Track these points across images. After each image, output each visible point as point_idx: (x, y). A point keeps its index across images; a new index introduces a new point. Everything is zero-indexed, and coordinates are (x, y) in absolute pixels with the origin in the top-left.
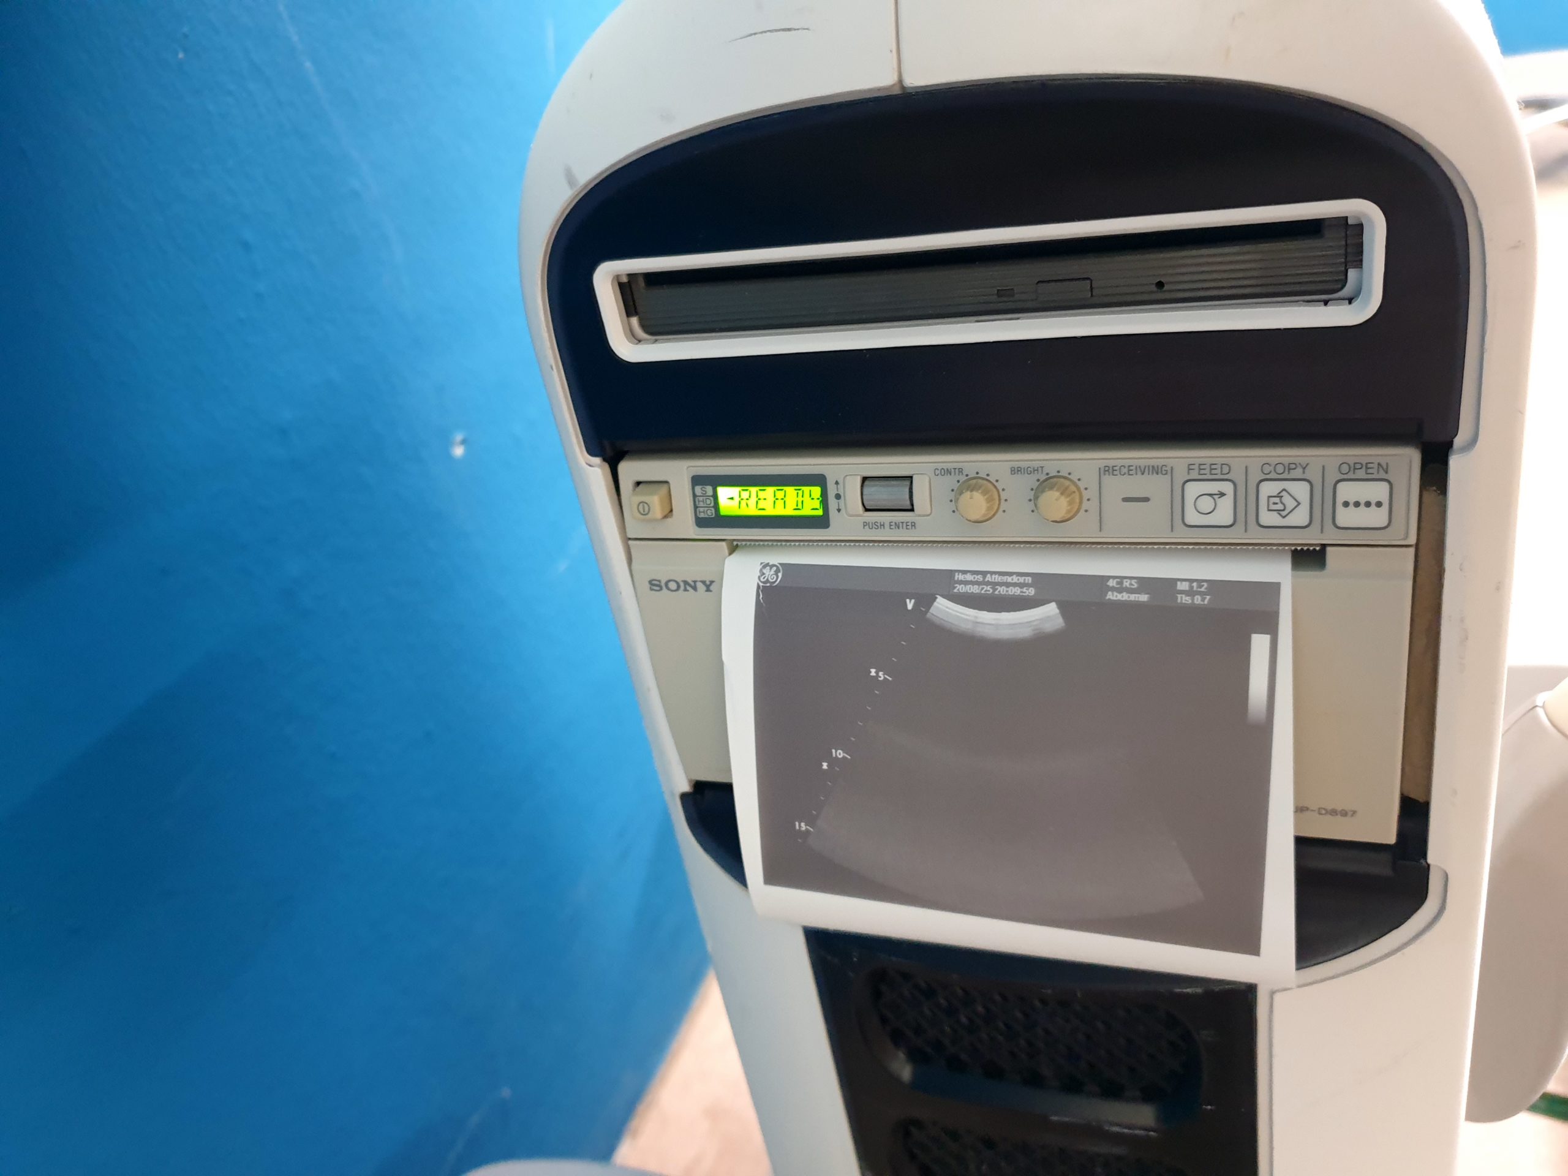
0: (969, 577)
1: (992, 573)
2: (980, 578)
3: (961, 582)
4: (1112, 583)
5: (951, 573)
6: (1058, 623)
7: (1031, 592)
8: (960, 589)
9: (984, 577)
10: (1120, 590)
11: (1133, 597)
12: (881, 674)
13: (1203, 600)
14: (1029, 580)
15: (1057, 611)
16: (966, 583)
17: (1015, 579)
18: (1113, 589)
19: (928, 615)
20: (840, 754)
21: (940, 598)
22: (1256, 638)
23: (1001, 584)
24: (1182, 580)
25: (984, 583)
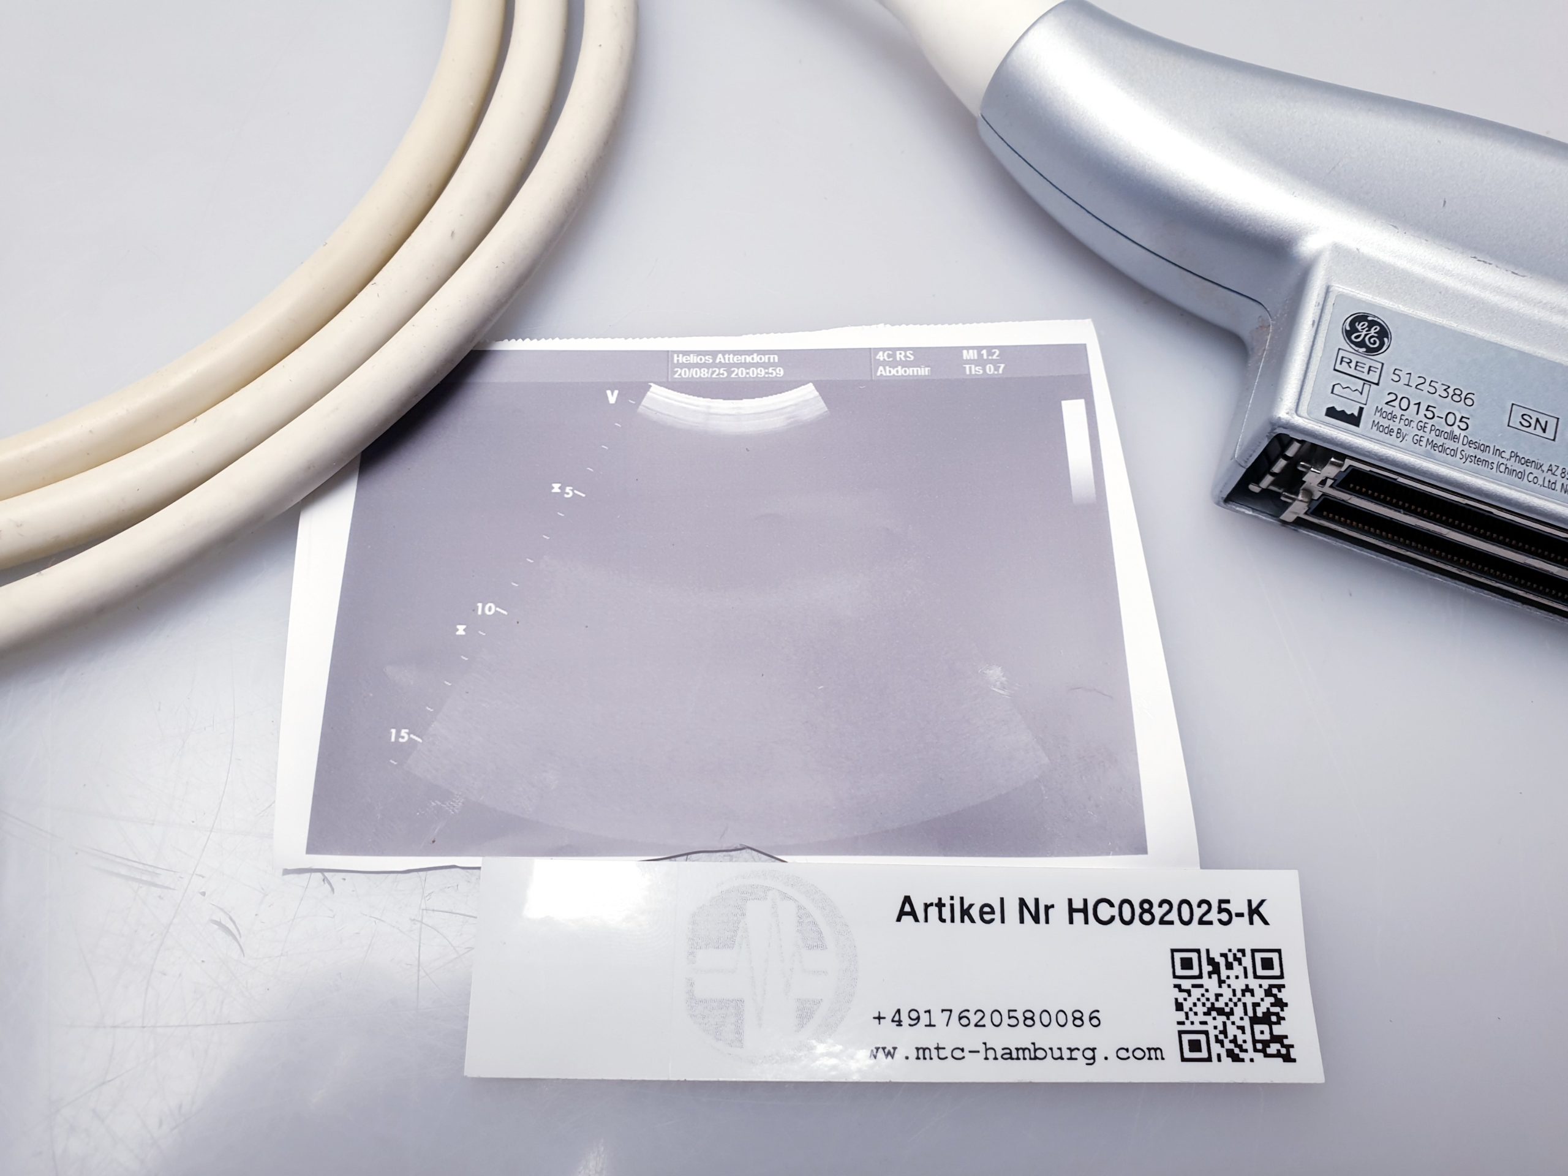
0: (693, 359)
1: (724, 353)
2: (709, 359)
3: (681, 366)
4: (881, 356)
5: (668, 355)
6: (821, 407)
7: (780, 372)
8: (682, 373)
9: (714, 359)
10: (894, 364)
11: (910, 371)
12: (568, 489)
13: (997, 369)
14: (776, 358)
15: (817, 393)
16: (690, 366)
17: (756, 358)
18: (884, 363)
19: (641, 409)
20: (491, 609)
21: (655, 388)
22: (1067, 405)
23: (739, 365)
24: (968, 348)
25: (714, 365)
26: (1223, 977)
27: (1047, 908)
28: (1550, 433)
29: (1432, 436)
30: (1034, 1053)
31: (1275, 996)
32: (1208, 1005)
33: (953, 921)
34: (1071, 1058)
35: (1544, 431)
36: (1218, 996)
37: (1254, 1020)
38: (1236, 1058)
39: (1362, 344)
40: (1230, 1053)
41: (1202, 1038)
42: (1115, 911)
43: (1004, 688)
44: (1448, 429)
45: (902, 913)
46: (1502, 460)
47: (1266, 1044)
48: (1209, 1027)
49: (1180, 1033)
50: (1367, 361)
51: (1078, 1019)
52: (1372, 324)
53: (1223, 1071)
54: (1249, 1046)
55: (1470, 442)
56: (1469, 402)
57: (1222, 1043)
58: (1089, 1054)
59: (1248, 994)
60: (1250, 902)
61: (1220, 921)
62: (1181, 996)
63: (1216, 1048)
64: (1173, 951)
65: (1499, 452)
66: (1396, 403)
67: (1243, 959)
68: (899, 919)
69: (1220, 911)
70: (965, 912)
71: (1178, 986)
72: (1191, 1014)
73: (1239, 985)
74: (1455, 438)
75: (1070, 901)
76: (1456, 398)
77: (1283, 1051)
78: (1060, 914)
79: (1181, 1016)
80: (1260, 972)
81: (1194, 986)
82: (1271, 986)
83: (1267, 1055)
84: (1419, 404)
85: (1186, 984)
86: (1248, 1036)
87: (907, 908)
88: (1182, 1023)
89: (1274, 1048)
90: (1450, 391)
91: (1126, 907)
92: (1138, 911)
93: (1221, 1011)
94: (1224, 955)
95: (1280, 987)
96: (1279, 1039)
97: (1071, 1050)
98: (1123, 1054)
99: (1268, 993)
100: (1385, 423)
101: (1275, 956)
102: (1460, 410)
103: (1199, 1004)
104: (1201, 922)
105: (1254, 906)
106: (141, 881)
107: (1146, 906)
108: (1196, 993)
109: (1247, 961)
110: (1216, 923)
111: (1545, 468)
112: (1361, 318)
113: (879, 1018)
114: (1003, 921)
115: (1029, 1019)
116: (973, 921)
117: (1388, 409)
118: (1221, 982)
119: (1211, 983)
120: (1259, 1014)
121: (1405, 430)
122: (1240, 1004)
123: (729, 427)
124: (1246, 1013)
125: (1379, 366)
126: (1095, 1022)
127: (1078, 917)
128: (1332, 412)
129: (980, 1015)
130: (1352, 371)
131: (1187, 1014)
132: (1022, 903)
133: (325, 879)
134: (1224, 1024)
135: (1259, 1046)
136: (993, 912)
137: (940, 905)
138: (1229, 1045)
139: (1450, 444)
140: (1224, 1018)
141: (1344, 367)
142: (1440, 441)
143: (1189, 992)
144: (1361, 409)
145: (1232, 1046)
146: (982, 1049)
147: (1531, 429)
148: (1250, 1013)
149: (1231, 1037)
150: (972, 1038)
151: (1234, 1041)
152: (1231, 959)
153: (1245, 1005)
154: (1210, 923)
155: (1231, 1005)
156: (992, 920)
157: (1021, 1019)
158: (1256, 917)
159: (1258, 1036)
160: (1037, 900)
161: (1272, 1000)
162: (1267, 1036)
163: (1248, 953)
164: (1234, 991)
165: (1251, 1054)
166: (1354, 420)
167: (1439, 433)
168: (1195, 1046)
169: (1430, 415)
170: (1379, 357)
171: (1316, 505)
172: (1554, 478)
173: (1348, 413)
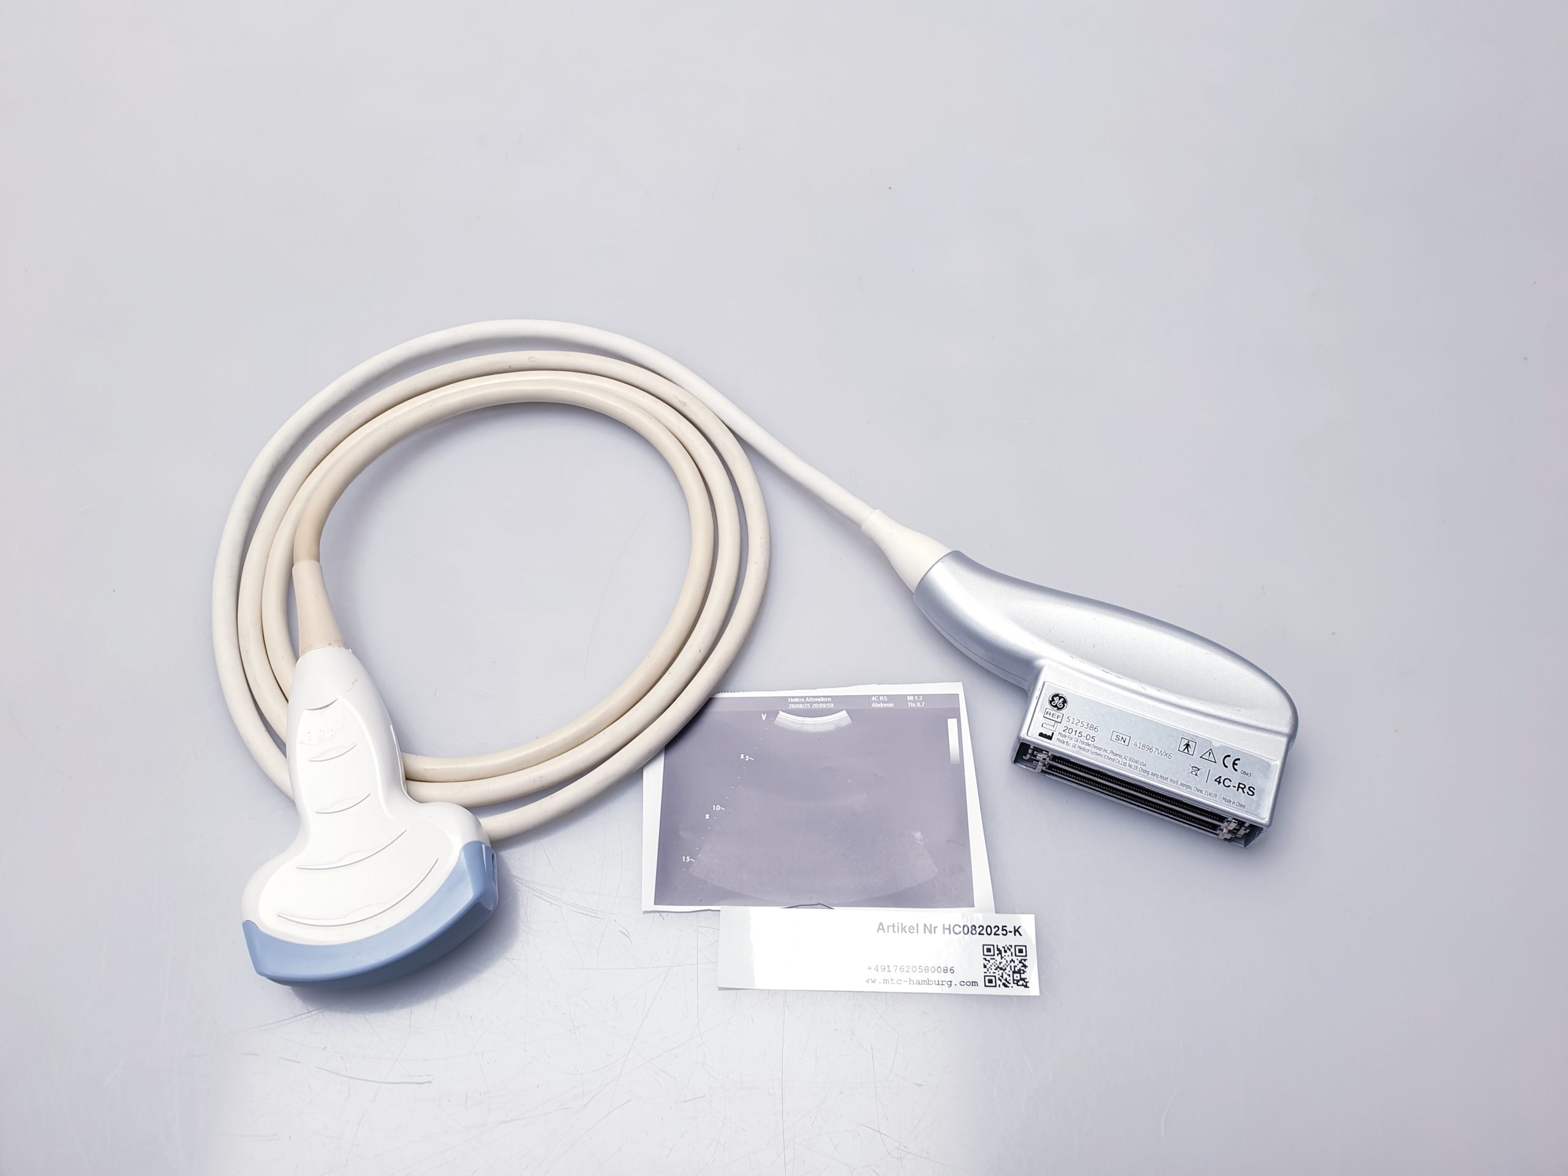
0: (796, 700)
1: (809, 697)
2: (803, 700)
3: (792, 703)
4: (873, 698)
5: (786, 698)
6: (849, 720)
7: (832, 705)
8: (793, 706)
9: (805, 700)
10: (879, 702)
11: (885, 705)
12: (747, 757)
13: (921, 704)
14: (830, 699)
15: (847, 715)
16: (795, 703)
17: (822, 699)
18: (875, 702)
19: (775, 722)
20: (718, 808)
21: (781, 713)
22: (949, 721)
23: (815, 703)
24: (910, 695)
25: (805, 702)
26: (1003, 956)
27: (935, 928)
28: (1126, 743)
29: (1080, 745)
30: (928, 982)
31: (1023, 963)
32: (997, 966)
33: (898, 932)
34: (942, 985)
35: (1124, 742)
36: (1000, 963)
37: (1014, 972)
38: (1006, 986)
39: (1056, 706)
40: (1004, 984)
41: (993, 978)
42: (961, 929)
43: (921, 841)
44: (1087, 741)
45: (879, 929)
46: (1106, 754)
47: (1018, 981)
48: (996, 975)
49: (985, 976)
50: (1058, 713)
51: (945, 971)
52: (1060, 698)
53: (1001, 991)
54: (1011, 982)
55: (1095, 747)
56: (1096, 730)
57: (1001, 980)
58: (949, 983)
59: (1012, 962)
60: (1015, 927)
61: (1003, 934)
62: (986, 963)
63: (998, 982)
64: (983, 945)
65: (1106, 751)
66: (1067, 731)
67: (1011, 949)
68: (878, 931)
69: (1003, 930)
70: (903, 929)
71: (985, 959)
72: (990, 970)
73: (1009, 959)
74: (1089, 745)
75: (944, 925)
76: (1091, 728)
77: (1025, 984)
78: (940, 930)
79: (985, 970)
80: (1018, 954)
81: (991, 959)
82: (1022, 960)
83: (1018, 985)
84: (1076, 731)
85: (988, 958)
86: (1011, 978)
87: (881, 927)
88: (986, 973)
89: (1021, 983)
90: (1089, 726)
91: (966, 928)
92: (970, 929)
93: (1001, 969)
94: (1004, 947)
95: (1025, 960)
96: (1023, 979)
97: (943, 982)
98: (962, 983)
99: (1020, 962)
100: (1062, 739)
101: (1024, 948)
102: (1092, 733)
103: (993, 966)
104: (995, 934)
105: (1016, 928)
106: (592, 916)
107: (973, 928)
108: (992, 961)
109: (1013, 950)
110: (1001, 935)
111: (1123, 757)
112: (1057, 695)
113: (870, 968)
114: (918, 932)
115: (927, 969)
116: (906, 932)
117: (1064, 733)
118: (1002, 958)
119: (998, 958)
120: (1016, 970)
121: (1070, 741)
122: (1009, 966)
123: (811, 729)
124: (1011, 969)
125: (1062, 715)
126: (952, 971)
127: (947, 931)
128: (1041, 735)
129: (908, 968)
130: (1051, 718)
131: (988, 970)
132: (925, 925)
133: (660, 915)
134: (1002, 973)
135: (1015, 982)
136: (914, 929)
137: (893, 926)
138: (1004, 981)
139: (1087, 747)
140: (1002, 971)
141: (1048, 716)
142: (1083, 746)
143: (989, 961)
144: (1053, 733)
145: (1005, 982)
146: (909, 980)
147: (1119, 741)
148: (1013, 969)
149: (1004, 978)
150: (905, 976)
151: (1006, 980)
152: (1006, 949)
153: (1011, 966)
154: (999, 935)
155: (1005, 966)
156: (913, 932)
157: (924, 969)
158: (1017, 933)
159: (1015, 978)
160: (931, 925)
161: (1022, 965)
162: (1019, 978)
163: (1013, 947)
164: (1007, 962)
165: (1012, 984)
166: (1050, 738)
167: (1083, 743)
168: (990, 981)
169: (1080, 735)
170: (1063, 711)
171: (1047, 766)
172: (1126, 761)
173: (1048, 735)
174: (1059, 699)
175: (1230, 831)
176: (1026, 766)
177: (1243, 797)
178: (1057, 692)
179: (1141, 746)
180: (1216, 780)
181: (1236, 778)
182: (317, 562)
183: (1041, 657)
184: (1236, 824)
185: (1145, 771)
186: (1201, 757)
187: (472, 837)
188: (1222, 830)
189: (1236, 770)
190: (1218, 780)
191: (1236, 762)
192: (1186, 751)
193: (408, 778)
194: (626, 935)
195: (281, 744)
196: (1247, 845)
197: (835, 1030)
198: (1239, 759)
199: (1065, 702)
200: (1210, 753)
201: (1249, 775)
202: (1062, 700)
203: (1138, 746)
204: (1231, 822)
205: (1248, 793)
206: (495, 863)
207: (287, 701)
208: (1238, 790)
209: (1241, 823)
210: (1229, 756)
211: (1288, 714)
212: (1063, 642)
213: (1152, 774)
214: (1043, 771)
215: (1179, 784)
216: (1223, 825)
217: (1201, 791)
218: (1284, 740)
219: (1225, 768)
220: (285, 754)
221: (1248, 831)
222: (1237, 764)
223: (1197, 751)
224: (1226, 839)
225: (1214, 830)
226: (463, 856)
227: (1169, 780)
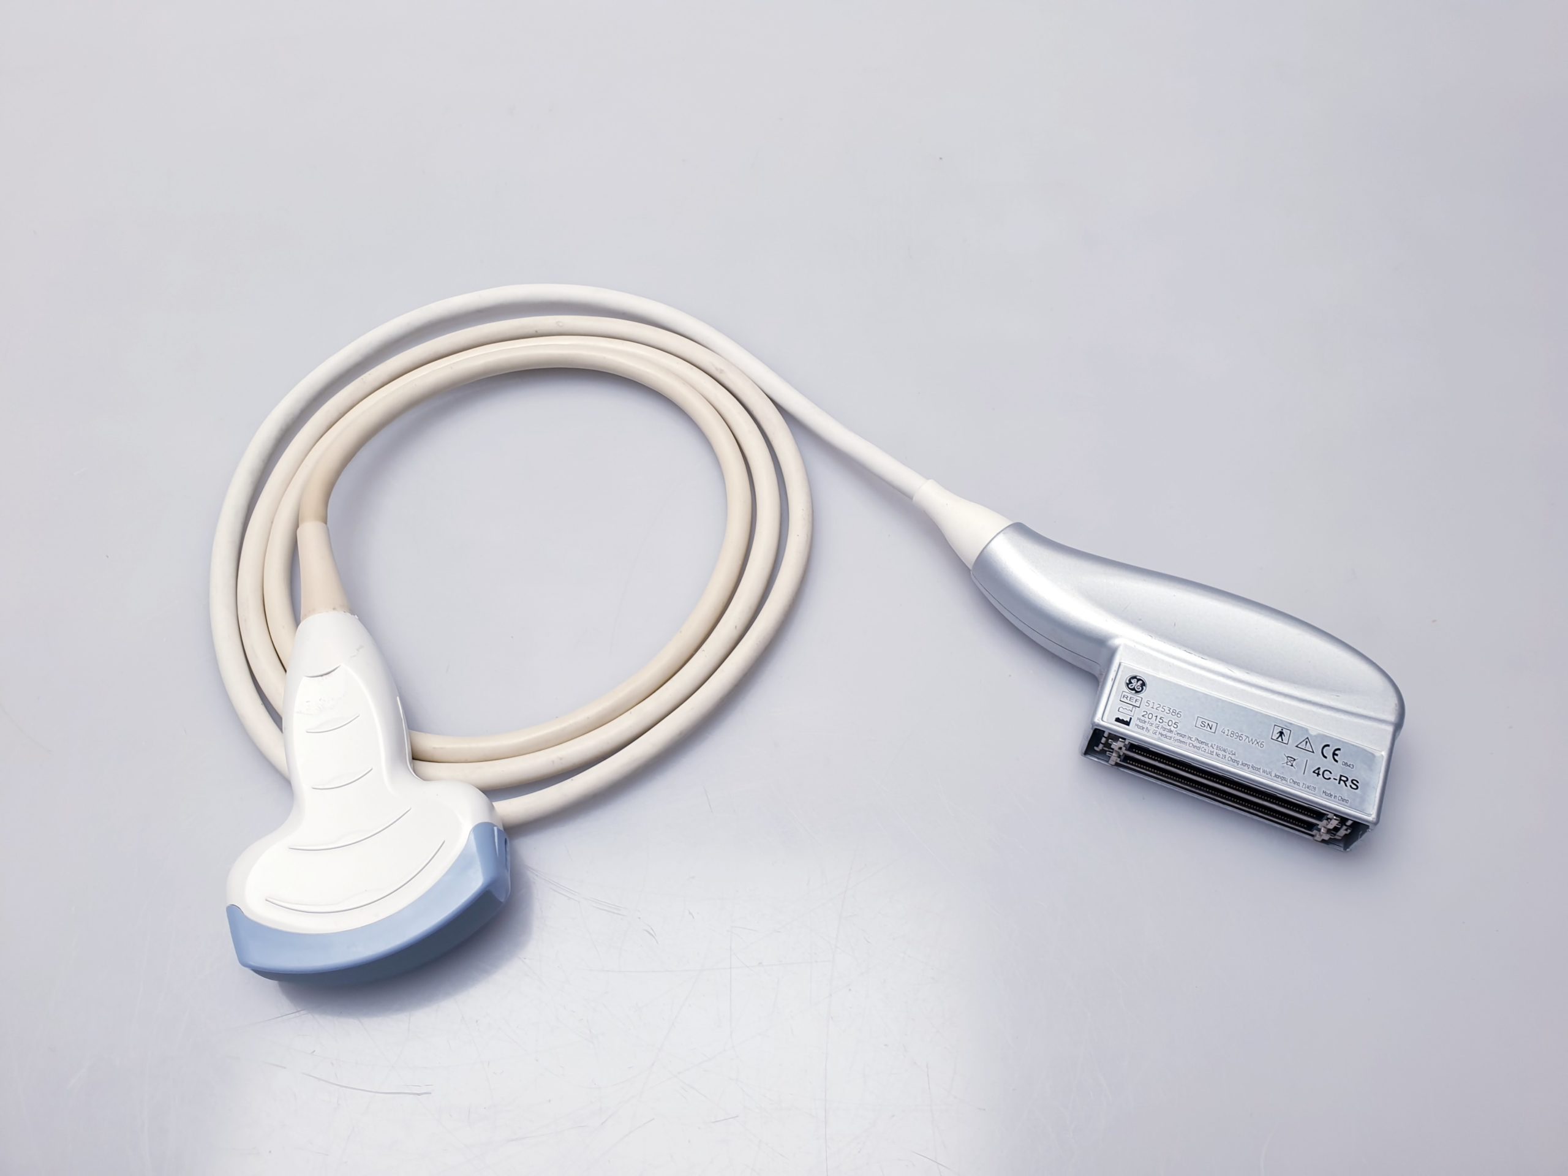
28: (1213, 730)
29: (1161, 731)
35: (1211, 728)
39: (1133, 689)
44: (1168, 727)
50: (1135, 697)
55: (1178, 734)
56: (1179, 716)
65: (1190, 738)
66: (1147, 716)
74: (1171, 731)
76: (1173, 714)
84: (1157, 716)
90: (1171, 711)
100: (1141, 724)
102: (1175, 719)
106: (614, 913)
111: (1209, 745)
112: (1134, 677)
117: (1143, 718)
121: (1149, 727)
125: (1140, 699)
128: (1118, 720)
130: (1128, 701)
139: (1169, 734)
141: (1125, 700)
142: (1164, 733)
144: (1131, 719)
147: (1205, 728)
166: (1127, 723)
167: (1165, 729)
169: (1161, 721)
170: (1141, 695)
171: (1122, 758)
172: (1212, 750)
173: (1125, 720)
174: (1137, 682)
175: (1329, 831)
176: (1098, 758)
177: (1345, 791)
178: (1134, 674)
179: (1230, 733)
180: (1314, 772)
181: (1337, 770)
182: (324, 525)
183: (1117, 636)
184: (1337, 822)
185: (1234, 761)
186: (1297, 746)
187: (483, 817)
188: (1319, 830)
189: (1336, 761)
190: (1317, 772)
191: (1337, 752)
192: (1280, 739)
193: (416, 757)
194: (653, 936)
195: (277, 718)
196: (1348, 848)
197: (886, 1045)
198: (1339, 749)
199: (1143, 684)
200: (1307, 742)
201: (1351, 766)
202: (1140, 682)
203: (1226, 733)
204: (1331, 819)
205: (1351, 786)
206: (508, 849)
207: (286, 671)
208: (1339, 783)
209: (1343, 820)
210: (1328, 746)
211: (1393, 701)
212: (1140, 620)
213: (1242, 764)
214: (1117, 764)
215: (1273, 775)
216: (1322, 824)
217: (1298, 784)
218: (1390, 729)
219: (1324, 759)
220: (281, 729)
221: (1349, 831)
222: (1337, 755)
223: (1291, 740)
224: (1323, 841)
225: (1310, 830)
226: (472, 837)
227: (1261, 771)
